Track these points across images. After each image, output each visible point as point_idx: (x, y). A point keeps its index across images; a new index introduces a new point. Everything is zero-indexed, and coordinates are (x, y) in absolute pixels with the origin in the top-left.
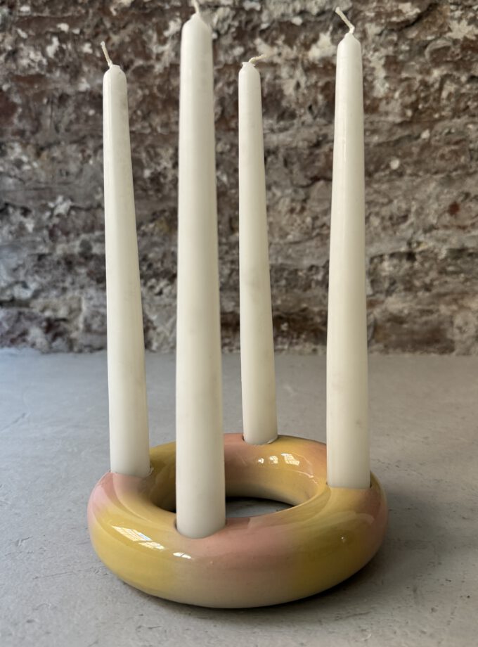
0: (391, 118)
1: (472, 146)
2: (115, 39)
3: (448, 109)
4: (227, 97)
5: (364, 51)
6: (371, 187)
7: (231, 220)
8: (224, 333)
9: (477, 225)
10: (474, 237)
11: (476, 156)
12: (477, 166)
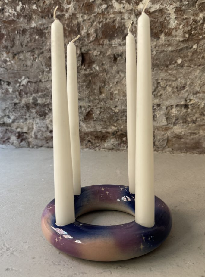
0: (177, 39)
2: (47, 2)
4: (99, 29)
5: (165, 5)
6: (168, 72)
7: (100, 88)
8: (96, 141)
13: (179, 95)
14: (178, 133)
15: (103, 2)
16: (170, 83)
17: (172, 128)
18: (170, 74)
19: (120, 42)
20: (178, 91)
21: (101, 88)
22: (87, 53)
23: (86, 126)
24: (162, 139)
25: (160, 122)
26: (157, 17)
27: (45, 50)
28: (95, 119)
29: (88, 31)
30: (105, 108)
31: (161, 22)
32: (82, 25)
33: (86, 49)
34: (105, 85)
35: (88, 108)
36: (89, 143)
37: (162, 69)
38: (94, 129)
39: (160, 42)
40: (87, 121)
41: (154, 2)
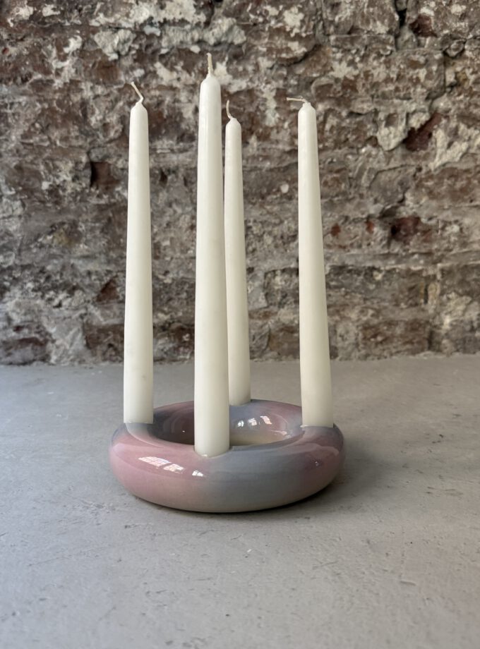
0: (281, 146)
1: (351, 174)
2: (13, 50)
3: (330, 140)
5: (257, 82)
6: (265, 208)
9: (355, 245)
10: (353, 255)
11: (354, 184)
12: (355, 192)
13: (286, 250)
14: (287, 323)
15: (137, 64)
16: (270, 229)
17: (276, 313)
18: (268, 213)
19: (172, 145)
20: (284, 243)
22: (102, 162)
23: (102, 315)
24: (260, 334)
25: (254, 302)
26: (242, 103)
27: (6, 152)
28: (121, 298)
29: (104, 119)
31: (249, 114)
32: (92, 106)
33: (101, 154)
35: (106, 275)
36: (111, 349)
37: (254, 201)
39: (249, 152)
40: (103, 304)
41: (236, 75)
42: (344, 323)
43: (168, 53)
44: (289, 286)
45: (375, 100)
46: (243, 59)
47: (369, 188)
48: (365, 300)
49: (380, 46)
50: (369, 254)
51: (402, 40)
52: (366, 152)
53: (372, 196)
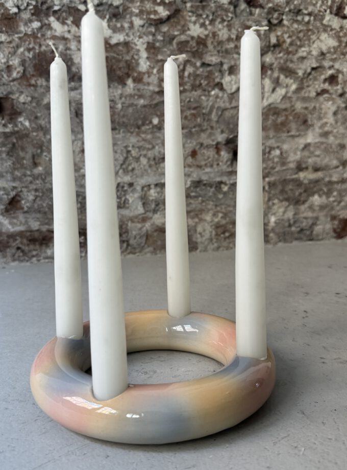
0: (151, 88)
1: (204, 111)
3: (189, 84)
4: (28, 59)
5: (132, 37)
6: (140, 137)
7: (33, 157)
8: (32, 247)
9: (208, 164)
10: (207, 173)
11: (206, 118)
12: (208, 125)
13: (157, 169)
14: (160, 225)
15: (34, 17)
16: (145, 152)
17: (151, 218)
18: (144, 140)
20: (156, 164)
21: (36, 157)
22: (7, 98)
23: (10, 223)
24: (139, 234)
25: (134, 210)
26: (121, 53)
28: (26, 209)
29: (8, 62)
30: (45, 190)
31: (126, 61)
33: (5, 90)
34: (42, 151)
35: (12, 190)
36: (19, 251)
37: (132, 130)
38: (26, 226)
39: (127, 91)
40: (11, 214)
41: (115, 30)
42: (202, 224)
43: (59, 10)
44: (161, 196)
45: (221, 54)
46: (121, 17)
47: (217, 122)
48: (216, 206)
49: (224, 13)
50: (218, 172)
51: (239, 10)
52: (214, 94)
53: (219, 127)
